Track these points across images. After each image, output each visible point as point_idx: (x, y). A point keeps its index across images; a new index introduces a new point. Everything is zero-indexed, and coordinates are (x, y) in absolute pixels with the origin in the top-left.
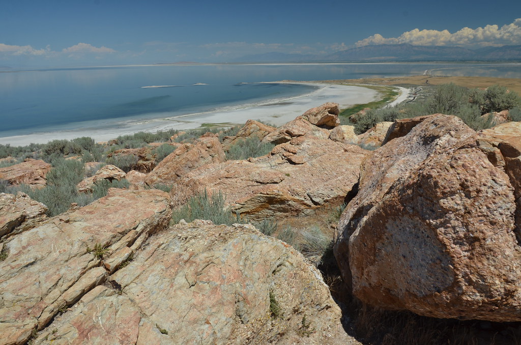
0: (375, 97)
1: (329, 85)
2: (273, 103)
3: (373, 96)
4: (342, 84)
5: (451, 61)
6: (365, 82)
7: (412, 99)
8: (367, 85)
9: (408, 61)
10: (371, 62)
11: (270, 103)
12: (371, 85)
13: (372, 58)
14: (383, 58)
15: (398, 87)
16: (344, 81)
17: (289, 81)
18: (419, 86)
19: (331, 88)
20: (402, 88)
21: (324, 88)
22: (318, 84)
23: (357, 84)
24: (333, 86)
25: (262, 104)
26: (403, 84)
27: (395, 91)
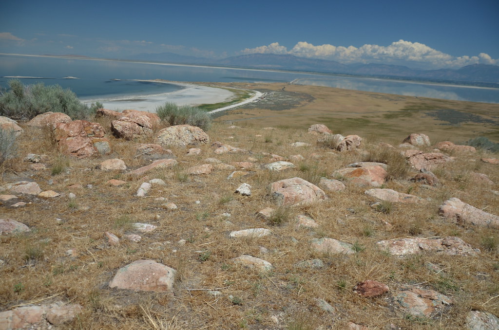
0: (228, 98)
1: (197, 86)
2: (127, 99)
3: (226, 98)
4: (209, 86)
5: (323, 73)
6: (231, 85)
7: (256, 101)
8: (231, 88)
9: (289, 70)
10: (257, 69)
11: (124, 99)
12: (234, 88)
13: (260, 65)
14: (270, 66)
15: (256, 91)
16: (213, 84)
17: (162, 80)
18: (274, 91)
19: (196, 88)
20: (259, 92)
21: (188, 89)
22: (187, 85)
23: (223, 87)
24: (200, 87)
25: (115, 100)
26: (262, 89)
27: (250, 94)
